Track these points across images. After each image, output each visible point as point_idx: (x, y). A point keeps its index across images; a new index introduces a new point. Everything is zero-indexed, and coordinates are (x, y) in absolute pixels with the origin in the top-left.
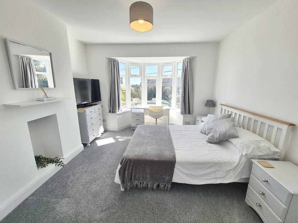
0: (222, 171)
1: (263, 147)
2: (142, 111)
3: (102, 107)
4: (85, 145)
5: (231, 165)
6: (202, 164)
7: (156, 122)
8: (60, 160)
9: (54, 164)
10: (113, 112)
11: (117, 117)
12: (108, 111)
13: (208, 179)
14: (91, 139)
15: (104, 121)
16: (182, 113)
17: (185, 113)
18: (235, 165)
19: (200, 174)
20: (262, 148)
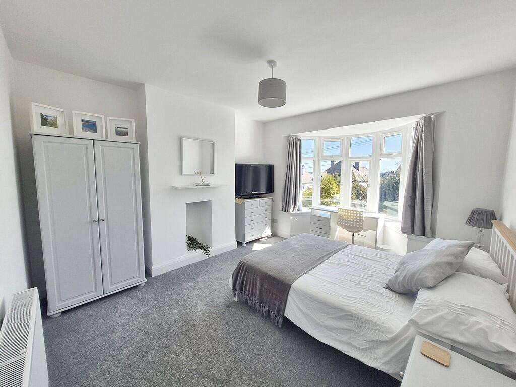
0: (363, 335)
1: (469, 324)
2: (328, 215)
3: (272, 200)
4: (240, 244)
5: (381, 333)
6: (328, 306)
7: (353, 239)
8: (208, 250)
9: (202, 251)
10: (285, 211)
11: (291, 218)
12: (280, 208)
13: (336, 340)
14: (248, 239)
15: (274, 221)
16: (404, 231)
17: (413, 233)
18: (390, 336)
19: (323, 322)
20: (467, 324)
